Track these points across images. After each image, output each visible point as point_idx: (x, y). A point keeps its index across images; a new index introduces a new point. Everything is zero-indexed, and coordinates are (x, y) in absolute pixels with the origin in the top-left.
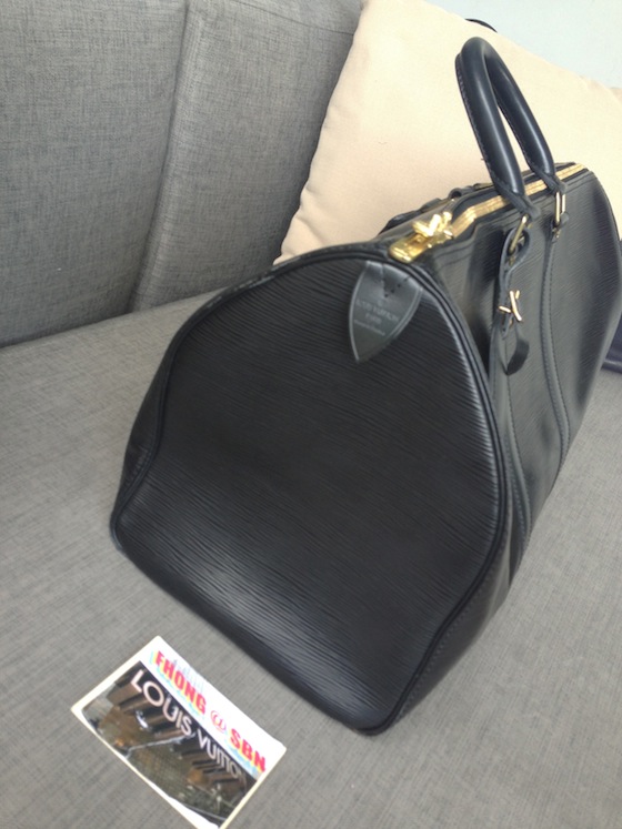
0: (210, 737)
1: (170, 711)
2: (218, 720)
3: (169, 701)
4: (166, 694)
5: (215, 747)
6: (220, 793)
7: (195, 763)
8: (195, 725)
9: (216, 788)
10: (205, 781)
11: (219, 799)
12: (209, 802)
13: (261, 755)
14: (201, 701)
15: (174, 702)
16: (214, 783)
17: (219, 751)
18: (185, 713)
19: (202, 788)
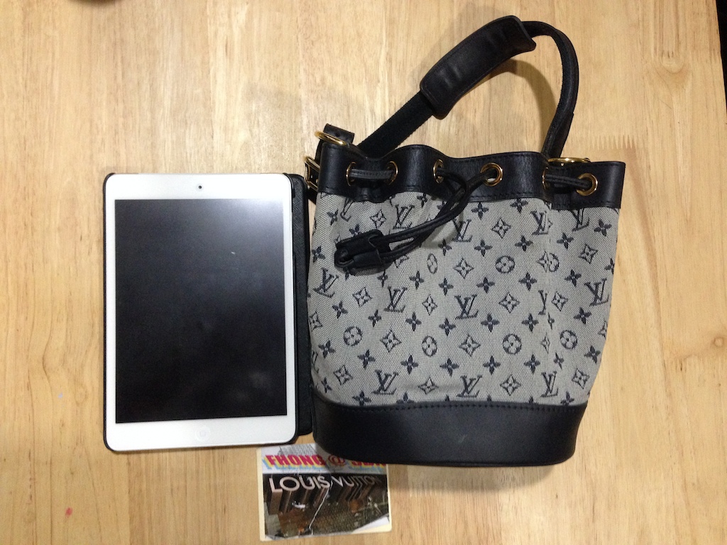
0: (341, 475)
1: (308, 484)
3: (301, 478)
4: (296, 476)
5: (348, 478)
6: (374, 501)
7: (347, 499)
8: (328, 477)
9: (369, 501)
10: (360, 503)
11: (375, 505)
12: (373, 513)
15: (305, 476)
16: (366, 499)
17: (353, 478)
18: (316, 475)
19: (362, 509)
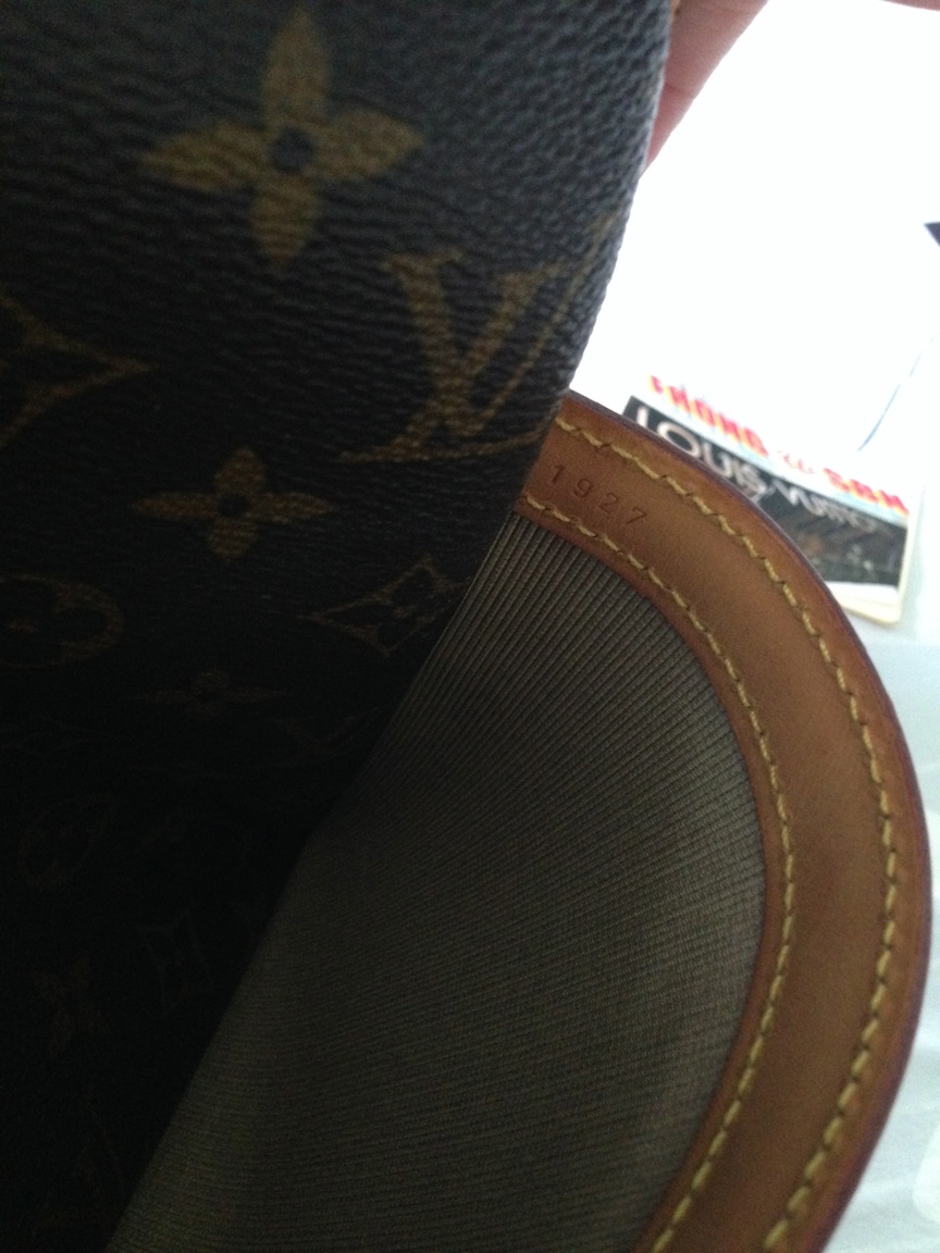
0: (798, 487)
1: (719, 462)
2: (794, 460)
3: (707, 448)
4: (699, 439)
5: (814, 499)
6: (865, 556)
7: (800, 527)
8: (766, 477)
9: (853, 552)
10: (830, 547)
11: (868, 565)
13: (890, 493)
14: (753, 439)
15: (717, 451)
16: (846, 547)
17: (824, 503)
18: (742, 462)
19: (835, 558)
